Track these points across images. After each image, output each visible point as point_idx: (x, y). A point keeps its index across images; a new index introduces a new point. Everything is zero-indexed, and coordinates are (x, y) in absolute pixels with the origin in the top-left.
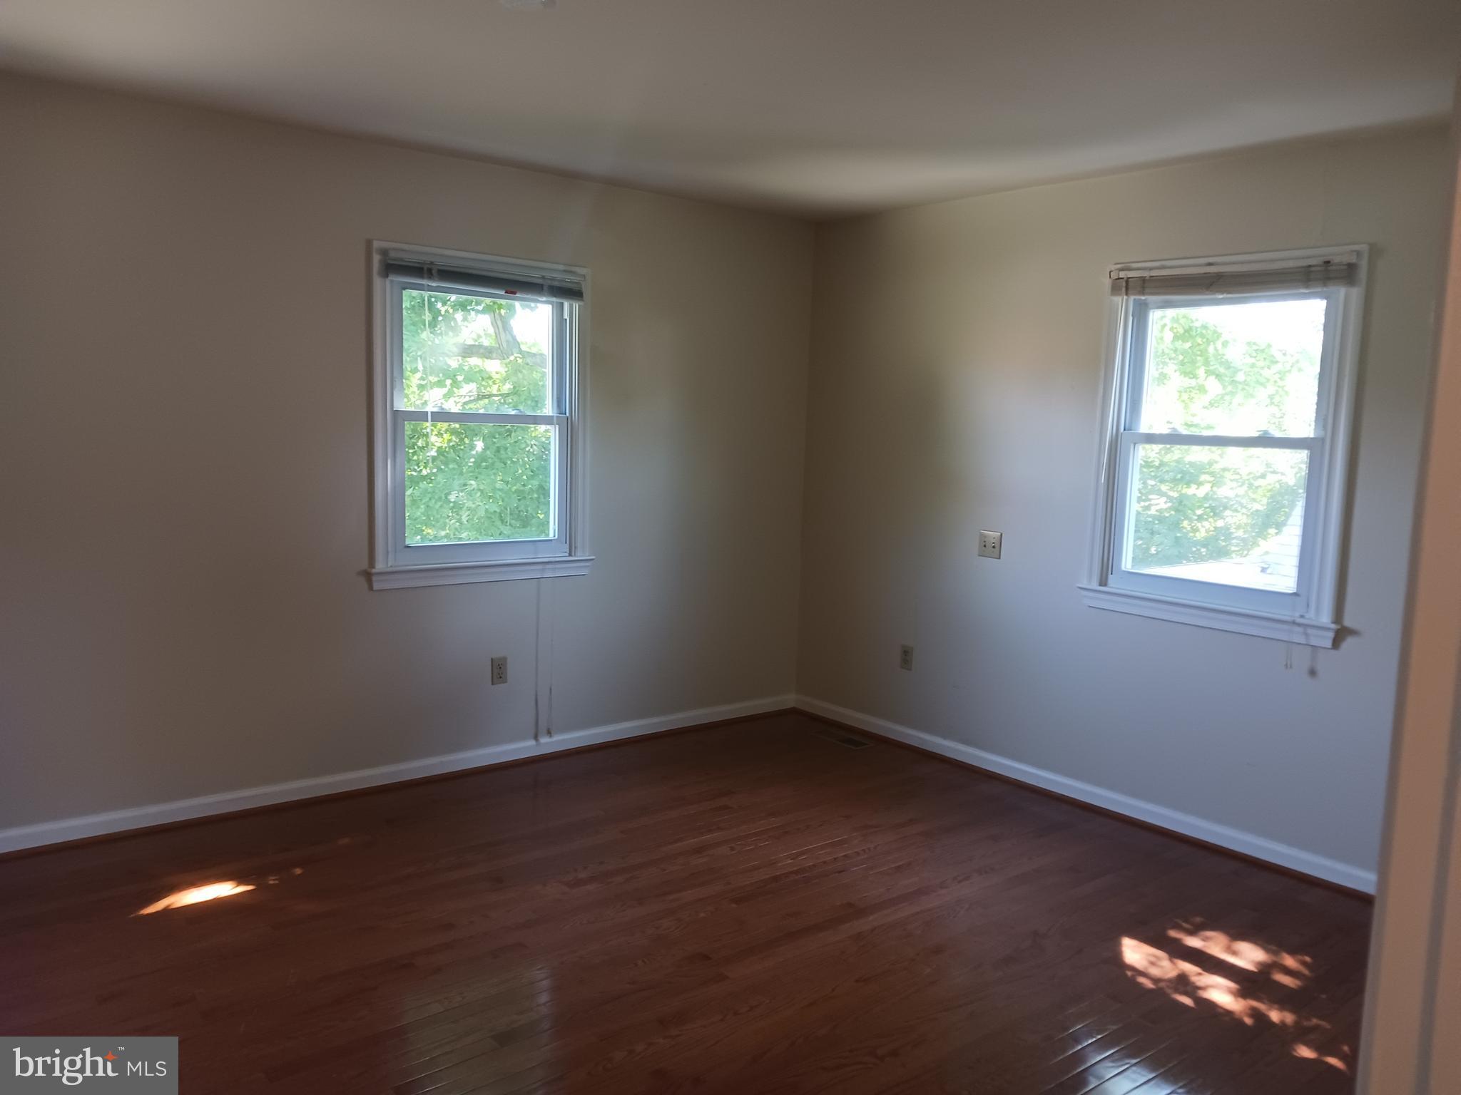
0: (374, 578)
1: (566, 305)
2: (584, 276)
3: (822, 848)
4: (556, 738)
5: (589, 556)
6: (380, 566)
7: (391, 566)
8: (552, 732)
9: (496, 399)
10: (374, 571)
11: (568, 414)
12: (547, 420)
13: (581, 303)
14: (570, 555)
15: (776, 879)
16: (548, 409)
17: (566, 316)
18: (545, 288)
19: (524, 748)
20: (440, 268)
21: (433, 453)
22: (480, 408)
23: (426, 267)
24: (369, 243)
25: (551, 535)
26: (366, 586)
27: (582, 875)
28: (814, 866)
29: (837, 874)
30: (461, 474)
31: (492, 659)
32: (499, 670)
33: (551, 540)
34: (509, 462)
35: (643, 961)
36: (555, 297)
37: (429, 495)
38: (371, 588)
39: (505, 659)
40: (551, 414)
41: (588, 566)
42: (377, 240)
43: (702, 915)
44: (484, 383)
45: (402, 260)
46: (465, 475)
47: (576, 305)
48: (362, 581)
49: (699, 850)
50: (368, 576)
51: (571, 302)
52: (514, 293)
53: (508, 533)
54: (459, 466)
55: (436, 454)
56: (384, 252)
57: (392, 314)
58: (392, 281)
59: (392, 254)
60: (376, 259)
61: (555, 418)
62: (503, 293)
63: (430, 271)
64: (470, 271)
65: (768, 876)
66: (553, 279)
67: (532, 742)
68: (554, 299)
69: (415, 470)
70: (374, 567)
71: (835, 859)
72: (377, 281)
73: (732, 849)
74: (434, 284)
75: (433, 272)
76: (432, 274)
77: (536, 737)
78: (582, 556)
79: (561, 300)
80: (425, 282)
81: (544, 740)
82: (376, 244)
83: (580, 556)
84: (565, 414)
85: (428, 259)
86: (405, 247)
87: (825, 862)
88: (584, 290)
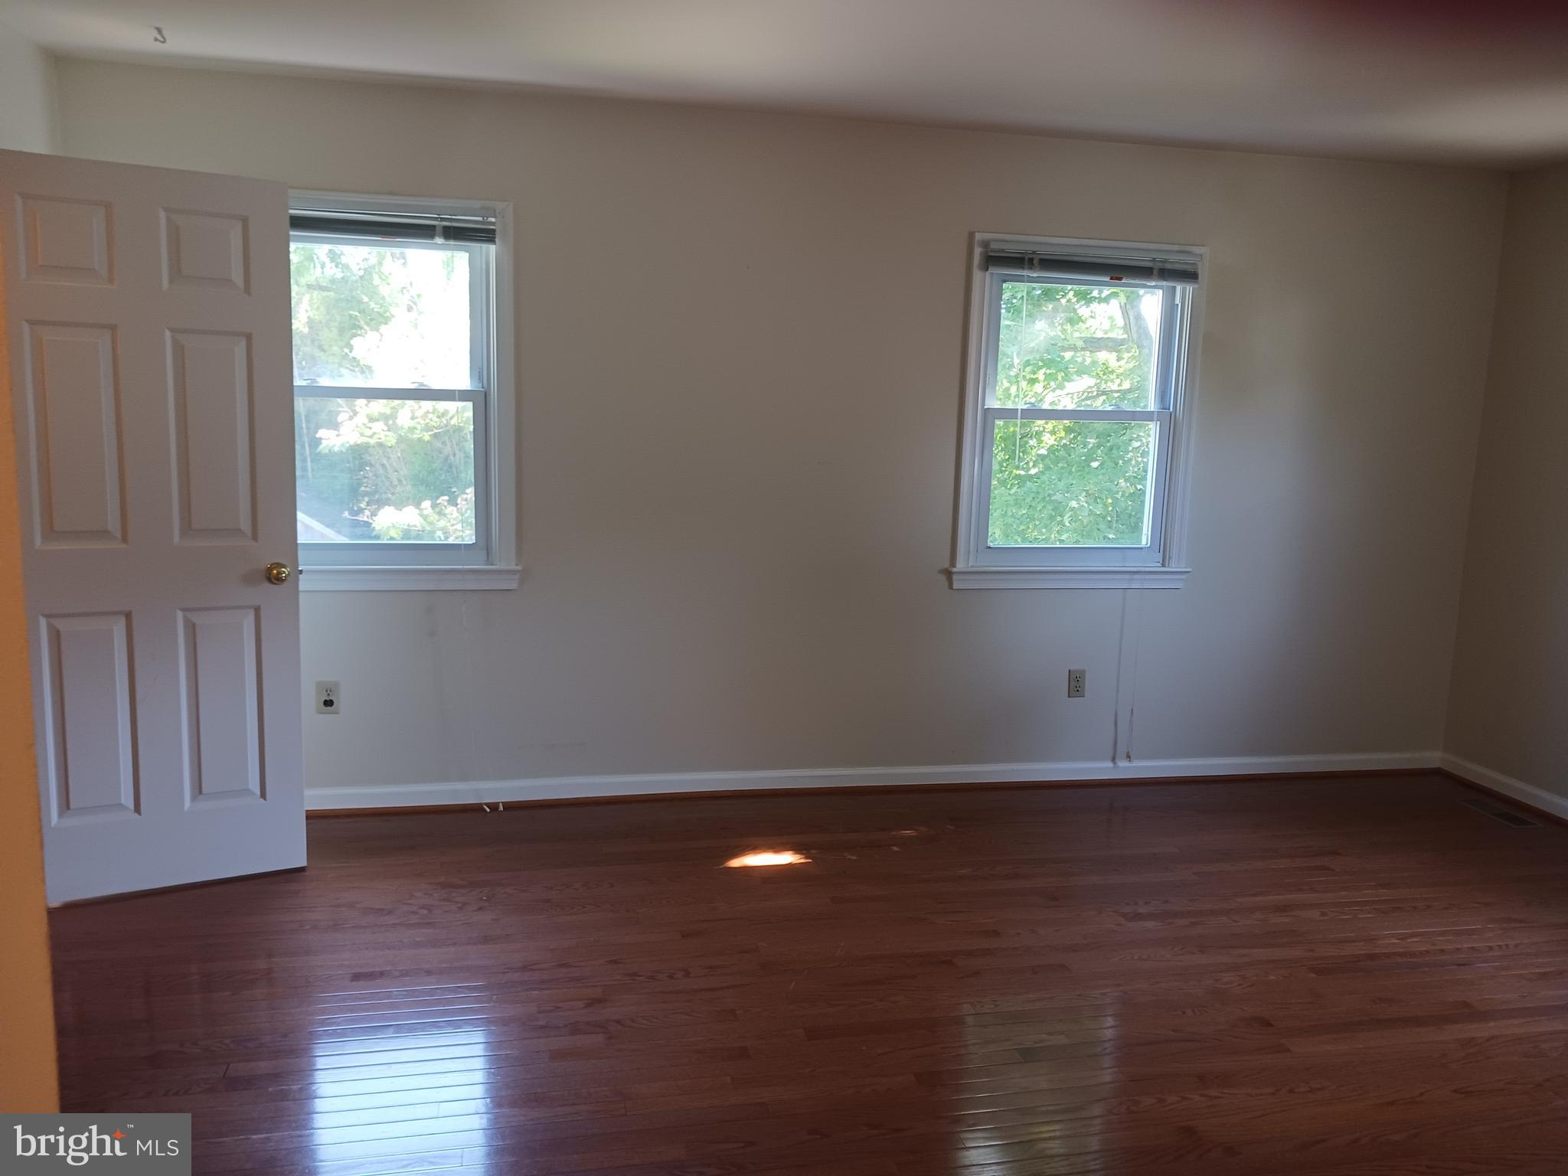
0: (955, 577)
1: (1179, 288)
2: (1201, 255)
3: (1443, 933)
4: (1136, 763)
5: (1185, 568)
6: (960, 565)
7: (972, 567)
8: (1132, 757)
9: (1116, 395)
10: (954, 570)
11: (1171, 410)
12: (1148, 416)
13: (1196, 286)
14: (1163, 565)
15: (1372, 957)
16: (1152, 405)
17: (1178, 301)
18: (1155, 272)
19: (1099, 769)
20: (1041, 257)
21: (1043, 452)
22: (1099, 404)
23: (1027, 257)
24: (971, 235)
25: (1144, 542)
26: (946, 584)
27: (1142, 910)
28: (1427, 952)
29: (1454, 967)
30: (1070, 473)
31: (1070, 671)
32: (1076, 684)
33: (1142, 548)
34: (1121, 462)
35: (1193, 1011)
36: (1166, 280)
37: (1033, 495)
38: (951, 587)
39: (1083, 672)
40: (1152, 410)
41: (1183, 579)
42: (979, 232)
43: (1272, 978)
44: (1105, 377)
45: (1003, 251)
46: (1073, 475)
47: (1190, 288)
48: (943, 578)
49: (1283, 909)
50: (949, 574)
51: (1184, 285)
52: (1120, 279)
53: (1112, 538)
54: (1068, 465)
55: (1046, 453)
56: (985, 244)
57: (990, 309)
58: (992, 274)
59: (993, 246)
60: (978, 251)
61: (1156, 413)
62: (1107, 279)
63: (1031, 260)
64: (1076, 259)
65: (1362, 952)
66: (1165, 261)
67: (1110, 764)
68: (1164, 283)
69: (1023, 469)
70: (954, 566)
71: (1458, 949)
72: (977, 275)
73: (1323, 914)
74: (1035, 275)
75: (1035, 262)
76: (1032, 264)
77: (1113, 760)
78: (1178, 567)
79: (1171, 284)
80: (1026, 273)
81: (1123, 764)
82: (978, 236)
83: (1174, 568)
84: (1169, 409)
85: (1030, 248)
86: (1007, 237)
87: (1442, 951)
88: (1200, 272)
